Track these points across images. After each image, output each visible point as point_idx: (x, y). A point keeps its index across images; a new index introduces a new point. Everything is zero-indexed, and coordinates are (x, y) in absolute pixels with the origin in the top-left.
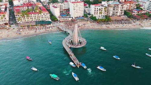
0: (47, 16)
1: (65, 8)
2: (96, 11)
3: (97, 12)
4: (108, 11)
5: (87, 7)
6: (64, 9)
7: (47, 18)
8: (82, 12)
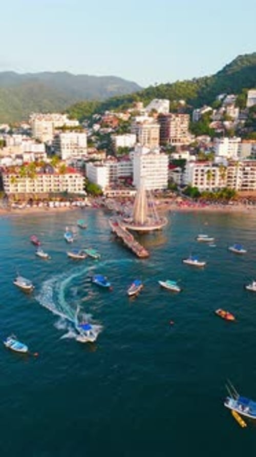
0: (77, 183)
1: (123, 175)
2: (200, 177)
3: (202, 179)
4: (229, 177)
5: (177, 172)
6: (119, 175)
7: (77, 188)
8: (164, 178)
